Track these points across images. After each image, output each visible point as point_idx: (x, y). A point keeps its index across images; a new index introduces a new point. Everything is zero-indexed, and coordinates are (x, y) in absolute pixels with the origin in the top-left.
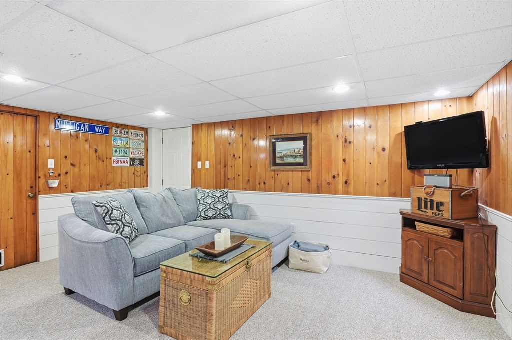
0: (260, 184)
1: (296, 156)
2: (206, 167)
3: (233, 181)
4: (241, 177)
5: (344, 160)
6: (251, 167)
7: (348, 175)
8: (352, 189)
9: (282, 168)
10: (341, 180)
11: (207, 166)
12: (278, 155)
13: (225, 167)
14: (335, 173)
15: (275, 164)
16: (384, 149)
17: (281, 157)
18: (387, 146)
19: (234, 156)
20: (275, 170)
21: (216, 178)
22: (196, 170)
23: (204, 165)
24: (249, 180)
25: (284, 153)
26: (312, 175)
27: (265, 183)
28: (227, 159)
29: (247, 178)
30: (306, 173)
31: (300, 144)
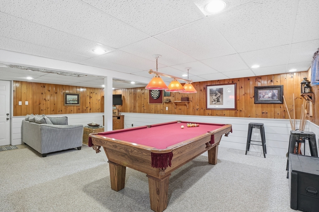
0: (59, 111)
1: (75, 101)
3: (45, 111)
4: (49, 109)
5: (90, 103)
6: (55, 104)
7: (91, 107)
8: (92, 111)
9: (70, 105)
10: (89, 109)
11: (27, 103)
12: (67, 100)
13: (39, 104)
14: (87, 106)
15: (66, 103)
16: (99, 100)
17: (69, 101)
18: (100, 99)
19: (45, 99)
20: (66, 106)
21: (33, 109)
23: (23, 103)
24: (53, 110)
25: (70, 99)
26: (81, 107)
27: (61, 111)
28: (40, 101)
29: (52, 109)
30: (78, 107)
31: (76, 97)
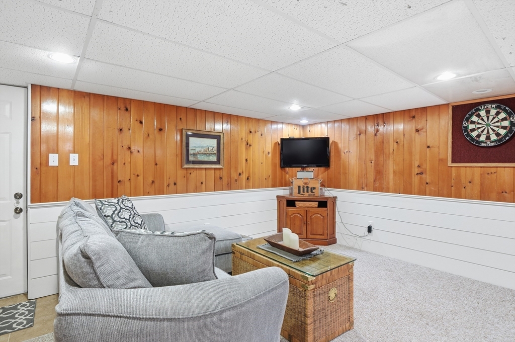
0: (168, 186)
1: (210, 154)
2: (71, 163)
3: (128, 184)
4: (141, 178)
5: (246, 160)
6: (156, 164)
7: (249, 174)
8: (251, 184)
9: (197, 166)
10: (244, 177)
11: (74, 160)
12: (191, 152)
13: (113, 164)
14: (240, 171)
15: (188, 162)
16: (269, 153)
17: (194, 155)
18: (270, 150)
19: (129, 148)
20: (187, 169)
21: (94, 180)
22: (44, 169)
23: (64, 160)
24: (153, 182)
25: (198, 150)
26: (224, 174)
27: (175, 184)
28: (115, 153)
29: (150, 179)
30: (218, 172)
31: (213, 142)
